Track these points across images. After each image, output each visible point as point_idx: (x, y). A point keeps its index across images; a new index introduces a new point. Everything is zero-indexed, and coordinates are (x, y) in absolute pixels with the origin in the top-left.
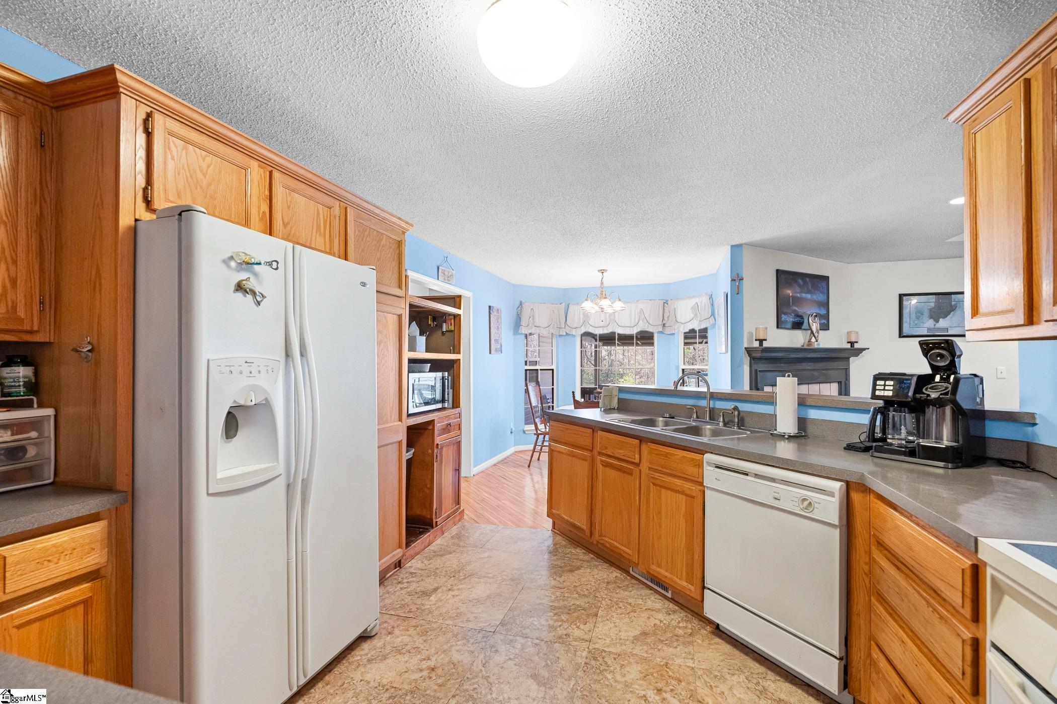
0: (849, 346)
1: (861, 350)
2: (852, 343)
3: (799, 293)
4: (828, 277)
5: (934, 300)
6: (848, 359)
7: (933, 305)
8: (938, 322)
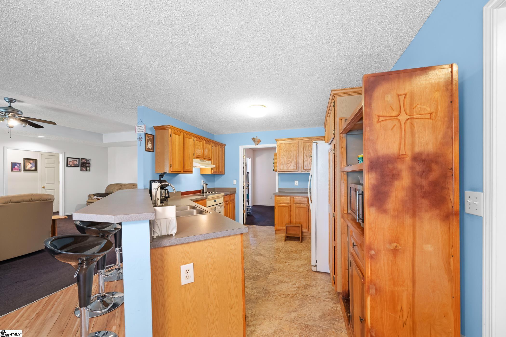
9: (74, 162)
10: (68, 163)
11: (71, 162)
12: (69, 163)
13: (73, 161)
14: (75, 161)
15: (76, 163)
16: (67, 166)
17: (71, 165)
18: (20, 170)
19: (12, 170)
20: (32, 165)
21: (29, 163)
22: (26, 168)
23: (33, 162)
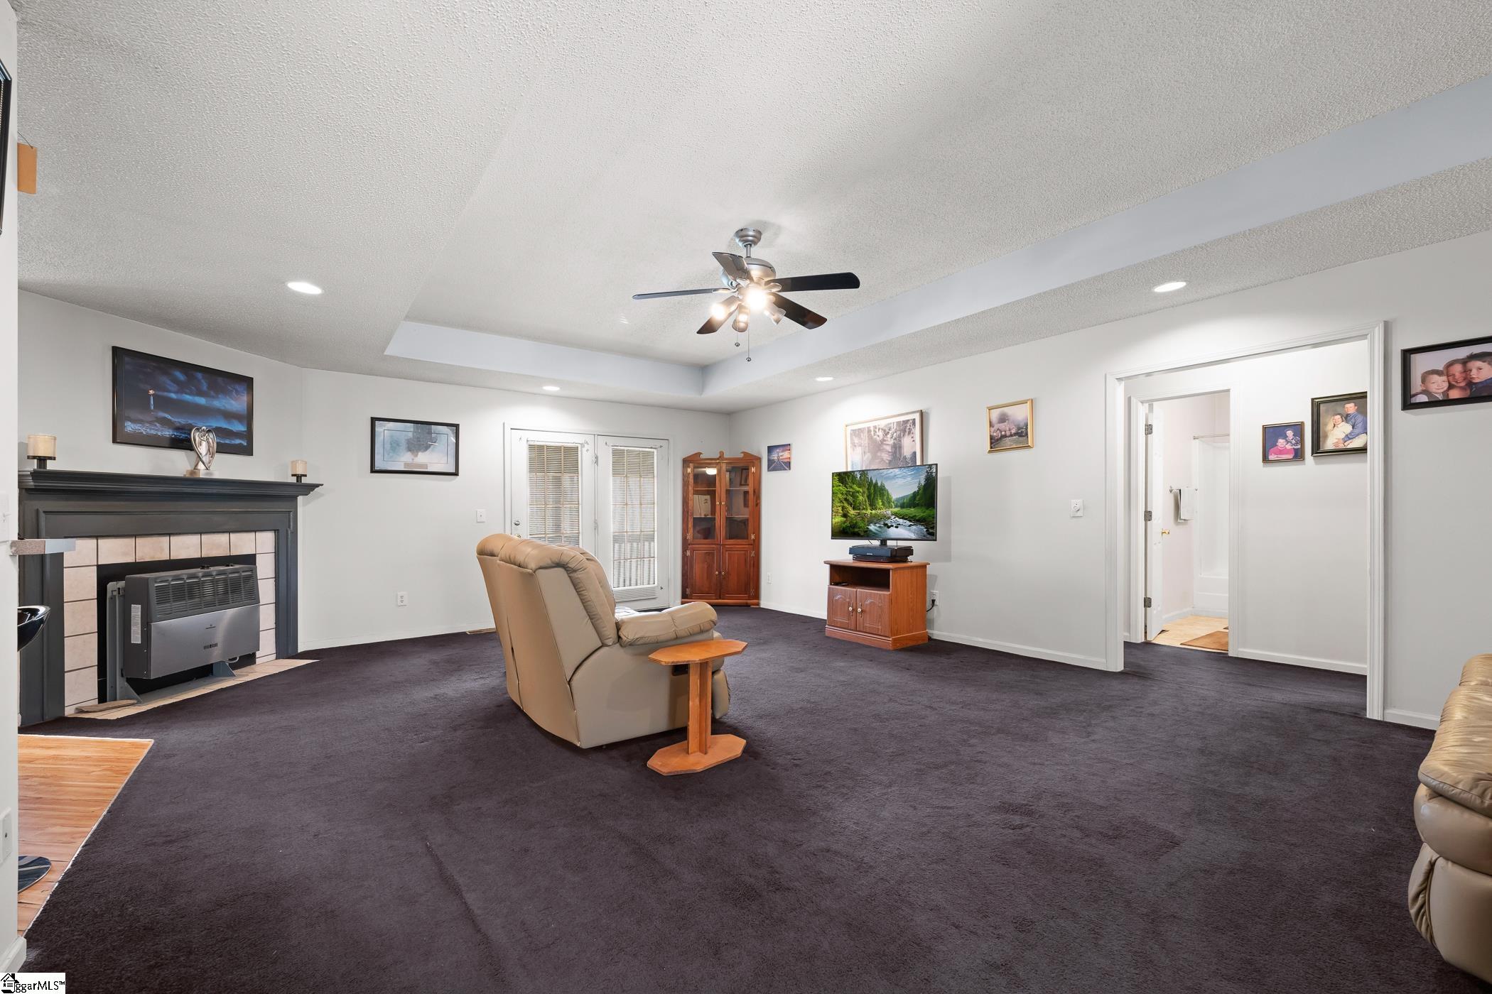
0: (294, 480)
1: (312, 487)
2: (299, 477)
3: (175, 393)
4: (252, 379)
5: (412, 430)
6: (294, 498)
7: (410, 435)
8: (417, 456)
9: (1466, 370)
10: (1417, 386)
11: (1435, 377)
12: (1423, 380)
13: (1452, 364)
14: (1480, 363)
15: (1481, 372)
17: (1441, 398)
18: (1298, 455)
19: (1265, 459)
20: (1353, 428)
21: (1339, 416)
22: (1324, 442)
23: (1357, 410)
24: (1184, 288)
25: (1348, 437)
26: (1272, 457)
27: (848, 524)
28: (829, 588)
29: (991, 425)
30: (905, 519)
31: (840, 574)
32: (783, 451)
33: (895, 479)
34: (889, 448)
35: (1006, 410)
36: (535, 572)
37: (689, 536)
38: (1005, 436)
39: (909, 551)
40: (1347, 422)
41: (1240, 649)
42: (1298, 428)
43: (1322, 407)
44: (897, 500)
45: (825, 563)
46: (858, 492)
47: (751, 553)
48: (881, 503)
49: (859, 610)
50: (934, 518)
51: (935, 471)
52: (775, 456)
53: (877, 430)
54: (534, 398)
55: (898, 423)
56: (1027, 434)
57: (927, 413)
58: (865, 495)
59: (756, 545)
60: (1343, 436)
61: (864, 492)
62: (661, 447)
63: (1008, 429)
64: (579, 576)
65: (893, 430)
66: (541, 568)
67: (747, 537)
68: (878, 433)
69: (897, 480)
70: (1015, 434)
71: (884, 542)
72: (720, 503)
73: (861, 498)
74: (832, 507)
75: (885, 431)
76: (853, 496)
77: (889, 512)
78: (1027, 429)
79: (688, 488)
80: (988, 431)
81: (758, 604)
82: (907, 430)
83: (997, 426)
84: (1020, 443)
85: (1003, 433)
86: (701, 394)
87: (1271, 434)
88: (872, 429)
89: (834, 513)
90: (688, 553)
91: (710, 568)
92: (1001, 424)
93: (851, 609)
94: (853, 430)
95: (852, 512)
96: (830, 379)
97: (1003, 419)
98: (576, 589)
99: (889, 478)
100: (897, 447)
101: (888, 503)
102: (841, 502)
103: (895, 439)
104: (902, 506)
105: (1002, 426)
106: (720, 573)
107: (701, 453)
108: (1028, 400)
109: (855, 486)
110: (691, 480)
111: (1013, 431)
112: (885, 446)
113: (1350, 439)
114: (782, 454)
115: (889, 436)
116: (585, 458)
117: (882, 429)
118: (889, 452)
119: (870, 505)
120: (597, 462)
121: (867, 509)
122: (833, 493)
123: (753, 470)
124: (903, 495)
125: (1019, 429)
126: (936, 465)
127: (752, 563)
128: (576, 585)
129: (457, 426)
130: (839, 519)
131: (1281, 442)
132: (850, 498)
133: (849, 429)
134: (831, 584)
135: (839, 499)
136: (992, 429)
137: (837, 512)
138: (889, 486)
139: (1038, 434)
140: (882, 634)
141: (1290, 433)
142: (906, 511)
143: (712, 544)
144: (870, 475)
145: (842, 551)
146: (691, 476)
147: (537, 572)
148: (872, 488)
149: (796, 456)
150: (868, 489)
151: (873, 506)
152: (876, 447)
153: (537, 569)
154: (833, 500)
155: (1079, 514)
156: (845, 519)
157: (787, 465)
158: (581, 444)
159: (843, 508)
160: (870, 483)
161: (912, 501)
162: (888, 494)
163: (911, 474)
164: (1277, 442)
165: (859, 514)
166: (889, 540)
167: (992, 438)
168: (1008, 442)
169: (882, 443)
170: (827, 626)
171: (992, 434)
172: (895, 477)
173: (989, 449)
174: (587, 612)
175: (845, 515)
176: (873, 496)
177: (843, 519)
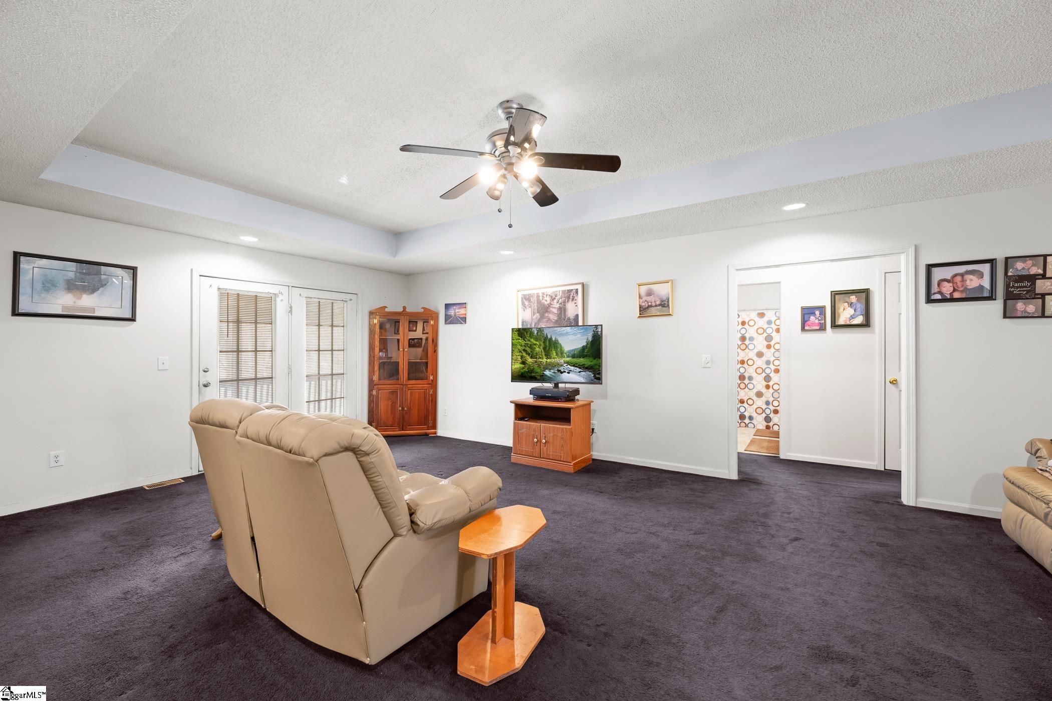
7: (71, 275)
8: (80, 298)
9: (963, 281)
10: (935, 288)
11: (946, 284)
12: (939, 285)
13: (955, 276)
14: (971, 277)
15: (972, 282)
16: (929, 300)
17: (948, 297)
18: (822, 328)
19: (803, 329)
20: (855, 311)
21: (846, 304)
22: (838, 320)
23: (857, 300)
24: (803, 208)
25: (852, 317)
26: (807, 328)
27: (526, 369)
28: (515, 423)
29: (640, 297)
30: (576, 367)
31: (524, 412)
32: (460, 308)
33: (567, 336)
34: (555, 311)
35: (652, 286)
36: (317, 461)
37: (375, 378)
38: (651, 306)
39: (577, 392)
40: (851, 308)
41: (788, 454)
42: (822, 309)
43: (837, 297)
44: (569, 352)
45: (511, 402)
46: (535, 344)
47: (429, 391)
48: (555, 354)
49: (544, 441)
50: (600, 366)
51: (600, 330)
52: (451, 312)
53: (545, 296)
54: (225, 246)
55: (564, 292)
56: (668, 306)
57: (587, 285)
58: (542, 347)
59: (434, 385)
60: (849, 316)
61: (540, 345)
62: (351, 300)
63: (653, 301)
64: (372, 460)
65: (558, 297)
66: (326, 455)
67: (426, 378)
68: (545, 298)
69: (569, 337)
70: (659, 305)
71: (556, 385)
72: (404, 350)
73: (537, 349)
74: (512, 356)
75: (552, 297)
76: (531, 347)
77: (562, 361)
78: (668, 302)
79: (374, 336)
80: (638, 302)
81: (435, 433)
82: (571, 297)
83: (645, 298)
84: (663, 312)
85: (650, 304)
86: (395, 256)
87: (807, 312)
88: (541, 295)
89: (513, 361)
90: (374, 392)
91: (394, 404)
92: (648, 297)
93: (535, 440)
94: (524, 295)
95: (530, 360)
96: (512, 253)
97: (649, 293)
98: (366, 475)
99: (561, 335)
100: (562, 310)
101: (561, 354)
102: (520, 352)
103: (561, 303)
104: (573, 357)
105: (649, 298)
106: (403, 408)
107: (386, 307)
108: (670, 280)
109: (532, 340)
110: (377, 330)
111: (658, 303)
112: (551, 309)
113: (853, 318)
114: (458, 311)
115: (555, 301)
116: (281, 307)
117: (549, 295)
118: (555, 314)
119: (546, 355)
120: (291, 311)
121: (543, 358)
122: (513, 345)
123: (432, 322)
124: (574, 348)
125: (662, 301)
126: (601, 325)
127: (431, 399)
128: (365, 469)
129: (134, 270)
130: (518, 366)
131: (812, 318)
132: (528, 350)
133: (520, 294)
134: (516, 419)
135: (519, 350)
136: (641, 301)
137: (516, 360)
138: (561, 341)
139: (676, 306)
140: (564, 460)
141: (817, 313)
142: (576, 360)
143: (396, 384)
144: (545, 332)
145: (524, 392)
146: (377, 327)
147: (319, 462)
148: (548, 342)
149: (471, 313)
150: (544, 342)
151: (548, 356)
152: (543, 310)
153: (320, 458)
154: (512, 350)
155: (708, 365)
156: (523, 366)
157: (464, 320)
158: (275, 294)
159: (522, 357)
160: (546, 338)
161: (582, 353)
162: (561, 347)
163: (581, 332)
164: (810, 318)
165: (536, 362)
166: (560, 383)
167: (641, 307)
168: (653, 311)
169: (549, 306)
170: (512, 454)
171: (641, 304)
172: (567, 334)
173: (638, 315)
174: (378, 500)
175: (523, 363)
176: (548, 349)
177: (522, 366)
